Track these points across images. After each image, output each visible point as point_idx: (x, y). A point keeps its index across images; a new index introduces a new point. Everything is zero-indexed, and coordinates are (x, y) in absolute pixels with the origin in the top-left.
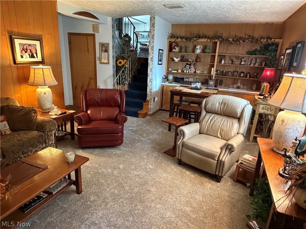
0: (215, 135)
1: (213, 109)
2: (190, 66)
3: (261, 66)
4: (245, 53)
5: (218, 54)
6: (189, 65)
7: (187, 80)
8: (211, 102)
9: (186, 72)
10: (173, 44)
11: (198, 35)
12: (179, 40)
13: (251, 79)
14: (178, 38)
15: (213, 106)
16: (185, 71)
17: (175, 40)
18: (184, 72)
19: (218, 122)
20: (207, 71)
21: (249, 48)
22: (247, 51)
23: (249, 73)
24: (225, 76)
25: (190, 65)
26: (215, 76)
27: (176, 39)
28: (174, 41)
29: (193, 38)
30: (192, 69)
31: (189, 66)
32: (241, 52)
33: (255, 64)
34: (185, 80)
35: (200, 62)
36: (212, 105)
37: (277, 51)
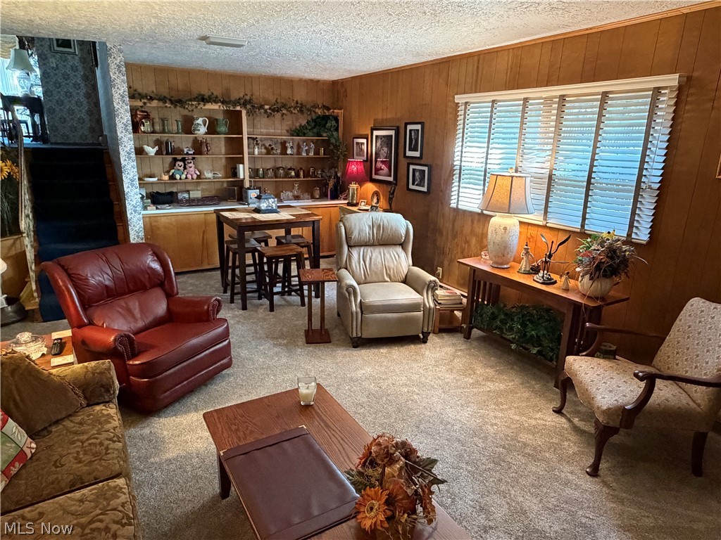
0: (381, 279)
1: (362, 239)
2: (185, 165)
3: (319, 155)
4: (285, 131)
5: (247, 136)
6: (180, 161)
7: (186, 195)
8: (357, 228)
9: (180, 179)
10: (138, 113)
11: (201, 95)
12: (155, 103)
13: (309, 179)
14: (151, 99)
15: (361, 234)
16: (178, 177)
17: (145, 103)
18: (176, 179)
19: (377, 257)
20: (222, 172)
21: (290, 122)
22: (288, 128)
23: (301, 169)
24: (263, 178)
25: (183, 160)
26: (250, 181)
27: (145, 101)
28: (142, 107)
29: (191, 100)
30: (191, 169)
31: (181, 163)
32: (278, 131)
33: (307, 151)
34: (180, 196)
35: (207, 154)
36: (359, 233)
37: (337, 130)
